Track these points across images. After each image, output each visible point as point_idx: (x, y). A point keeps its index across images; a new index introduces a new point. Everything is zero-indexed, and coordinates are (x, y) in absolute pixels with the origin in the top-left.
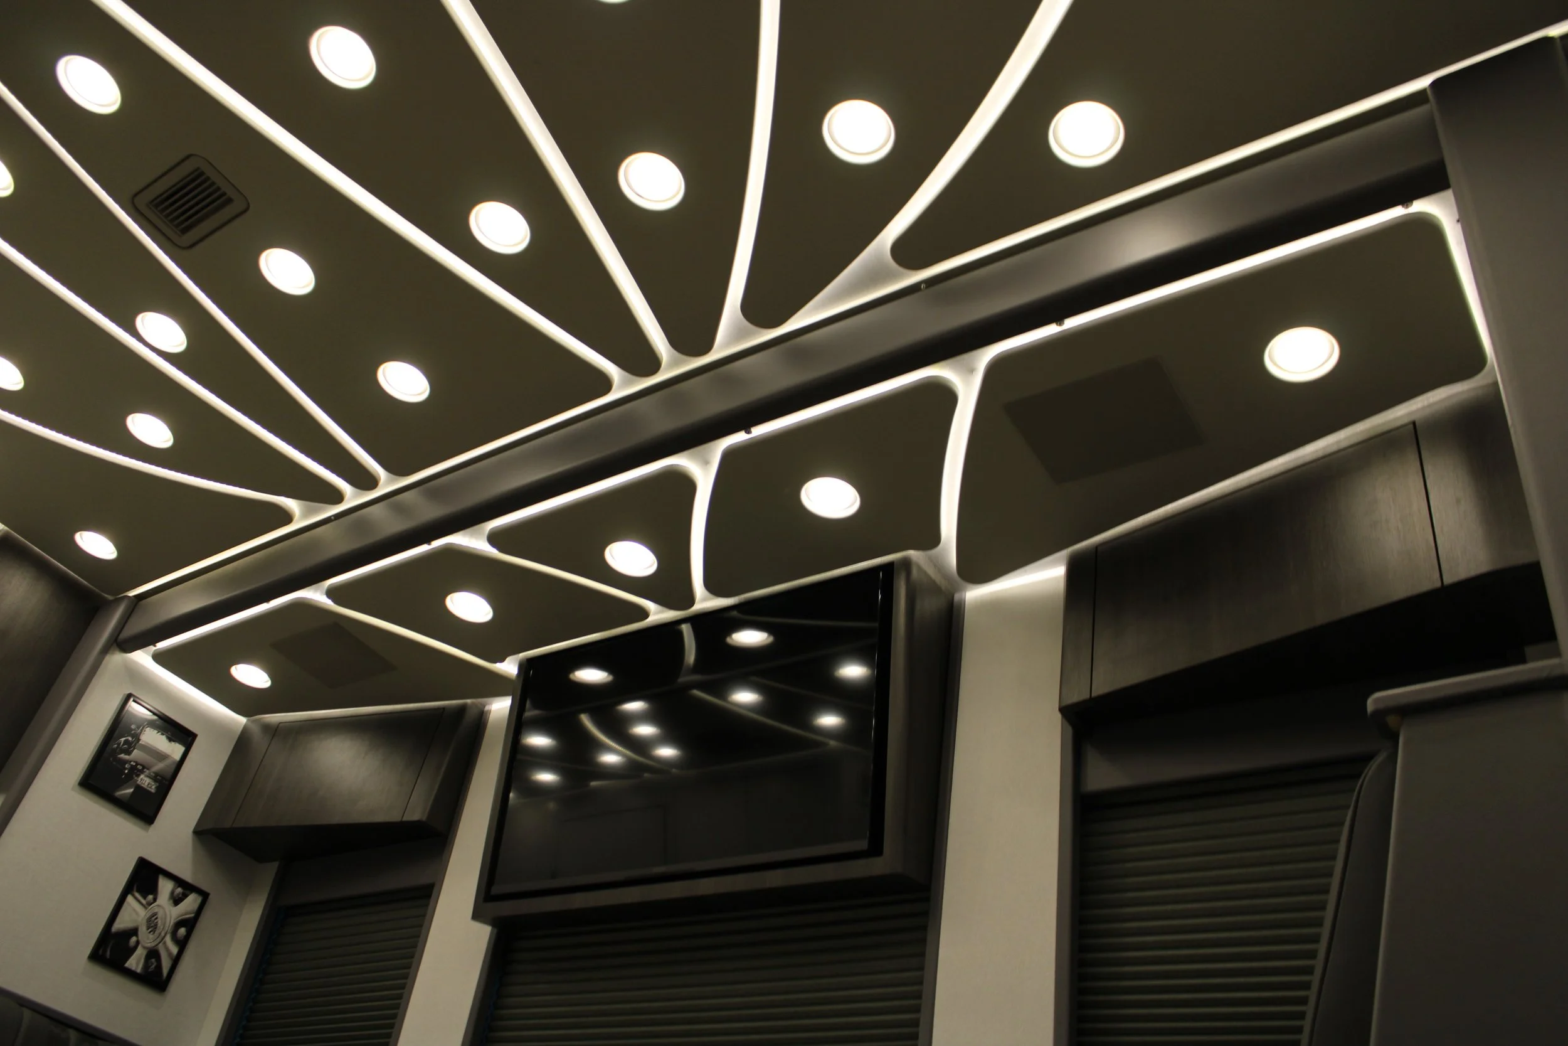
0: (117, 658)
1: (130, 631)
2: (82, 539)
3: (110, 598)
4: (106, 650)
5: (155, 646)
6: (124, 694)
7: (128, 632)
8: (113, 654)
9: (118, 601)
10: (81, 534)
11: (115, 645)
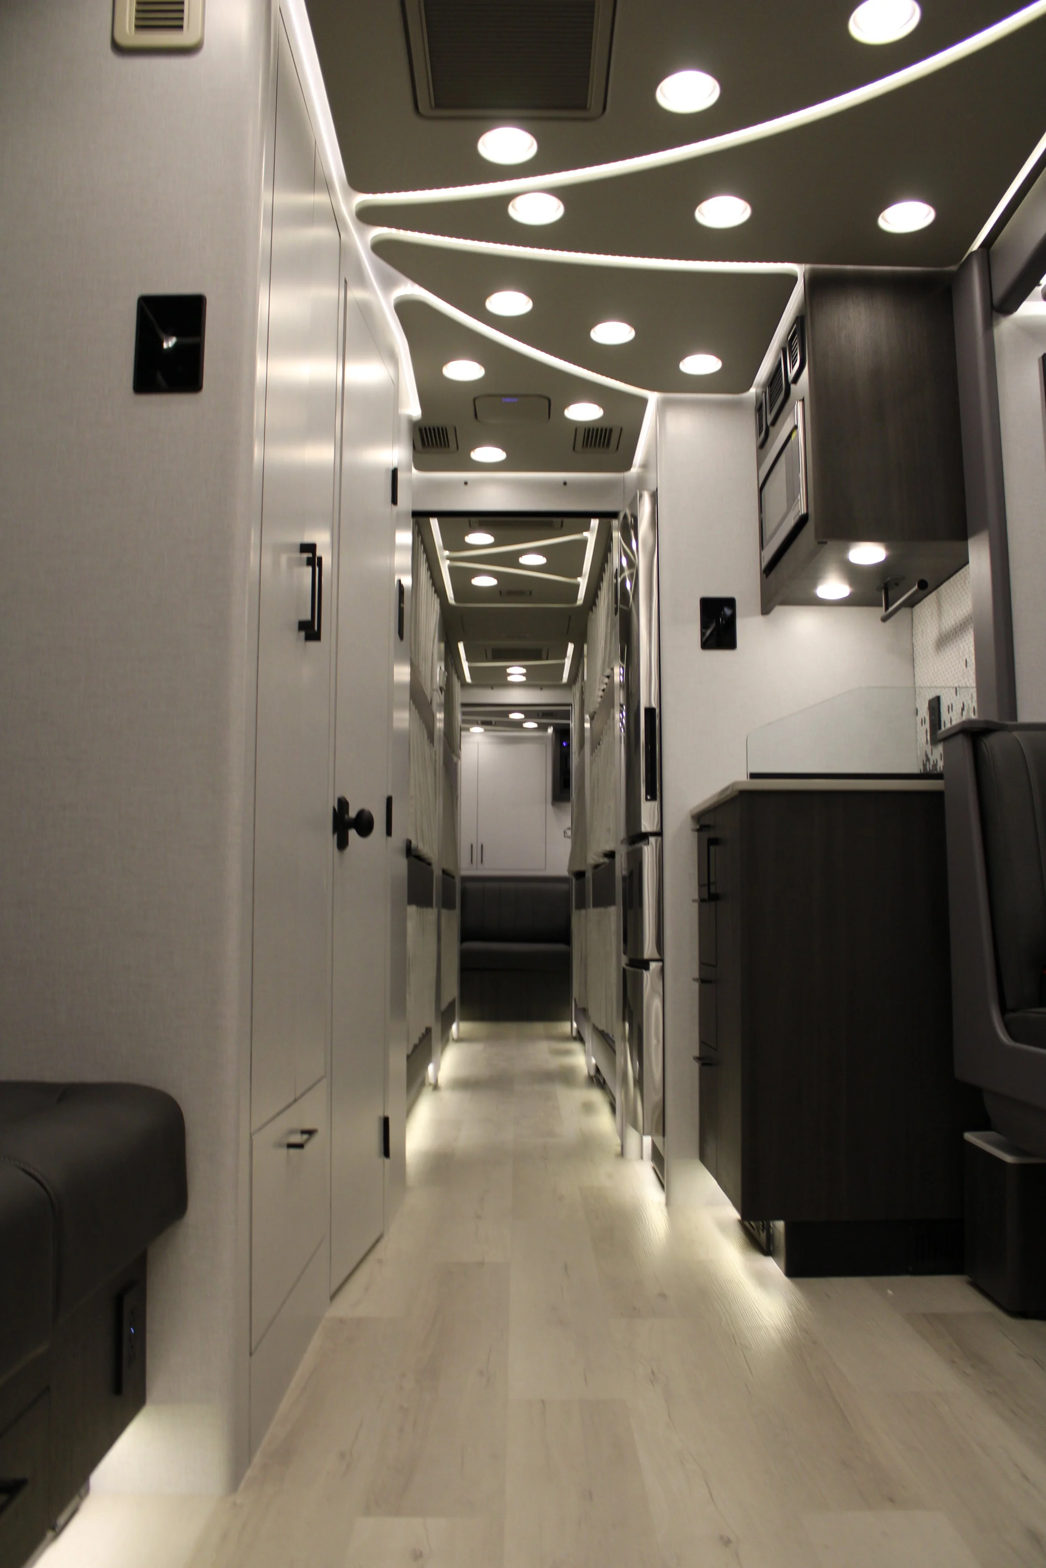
0: (1005, 326)
1: (1000, 289)
2: (886, 221)
3: (953, 268)
4: (989, 325)
5: (1039, 285)
6: (1039, 360)
7: (1000, 290)
8: (998, 324)
9: (966, 266)
10: (883, 218)
11: (994, 313)
